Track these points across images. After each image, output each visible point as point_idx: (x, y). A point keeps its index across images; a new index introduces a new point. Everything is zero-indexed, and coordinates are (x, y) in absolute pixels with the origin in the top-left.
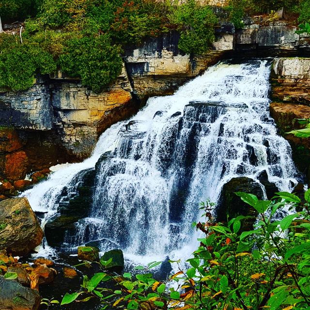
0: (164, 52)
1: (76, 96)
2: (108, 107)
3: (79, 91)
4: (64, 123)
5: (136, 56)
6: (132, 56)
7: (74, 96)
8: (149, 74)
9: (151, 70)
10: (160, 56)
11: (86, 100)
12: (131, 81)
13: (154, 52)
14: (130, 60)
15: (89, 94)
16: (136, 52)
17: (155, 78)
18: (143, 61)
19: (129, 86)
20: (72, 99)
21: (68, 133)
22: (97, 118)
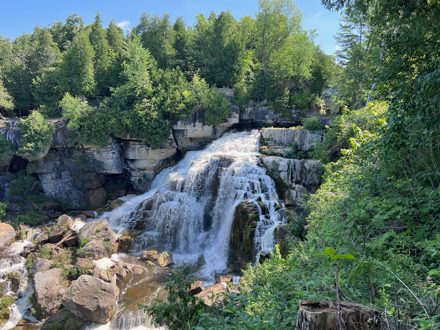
0: (197, 123)
1: (139, 150)
2: (161, 158)
3: (142, 147)
4: (131, 169)
5: (179, 126)
6: (177, 125)
7: (138, 151)
8: (188, 137)
9: (189, 134)
10: (194, 126)
11: (146, 153)
12: (176, 141)
13: (191, 124)
14: (175, 127)
15: (149, 149)
16: (179, 123)
17: (191, 139)
18: (184, 128)
19: (174, 144)
20: (137, 152)
21: (134, 175)
22: (155, 165)
